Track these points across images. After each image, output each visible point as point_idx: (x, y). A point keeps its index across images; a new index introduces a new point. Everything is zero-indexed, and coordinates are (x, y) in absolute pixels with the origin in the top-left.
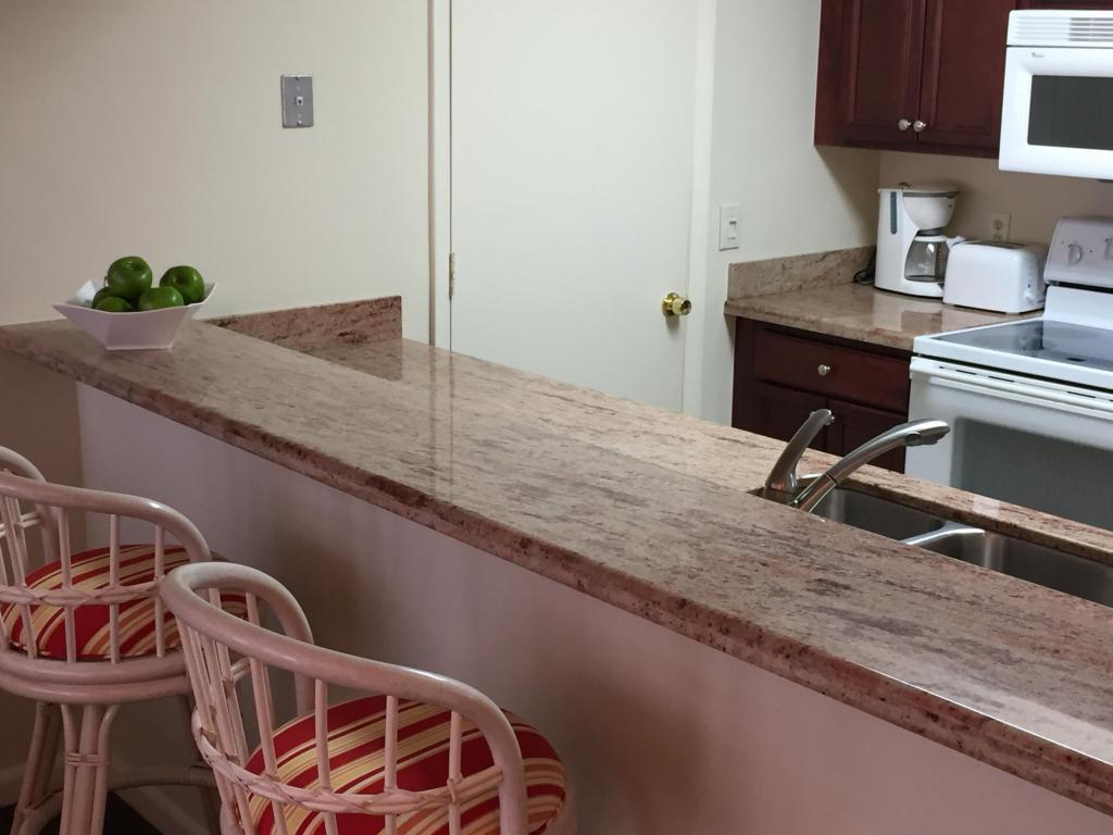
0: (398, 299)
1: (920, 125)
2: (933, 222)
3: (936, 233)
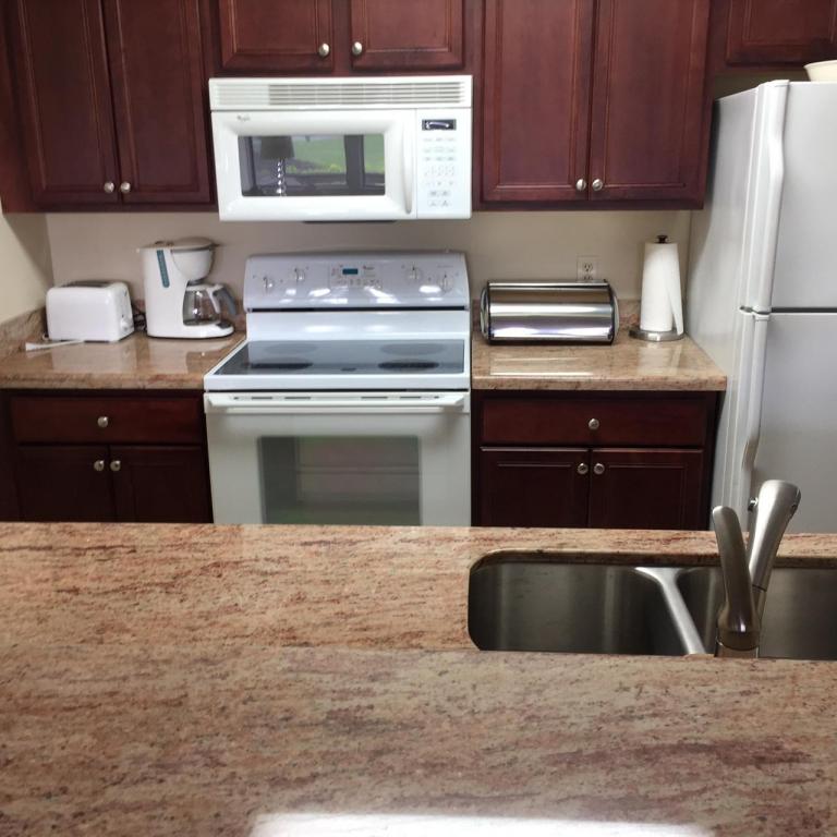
1: (126, 187)
2: (197, 274)
3: (201, 281)
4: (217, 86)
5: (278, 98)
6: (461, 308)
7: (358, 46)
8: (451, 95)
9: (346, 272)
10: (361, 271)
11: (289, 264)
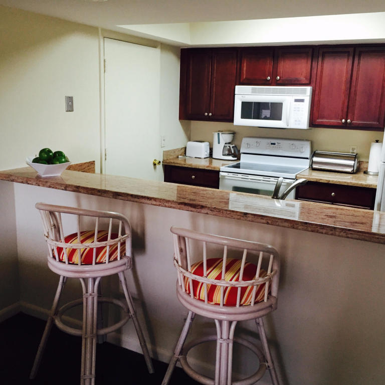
0: (94, 161)
1: (210, 114)
2: (228, 141)
3: (229, 143)
4: (238, 88)
5: (254, 91)
6: (307, 158)
7: (278, 78)
8: (304, 92)
9: (272, 144)
10: (276, 144)
11: (255, 140)
